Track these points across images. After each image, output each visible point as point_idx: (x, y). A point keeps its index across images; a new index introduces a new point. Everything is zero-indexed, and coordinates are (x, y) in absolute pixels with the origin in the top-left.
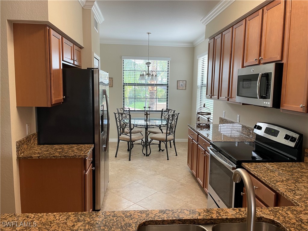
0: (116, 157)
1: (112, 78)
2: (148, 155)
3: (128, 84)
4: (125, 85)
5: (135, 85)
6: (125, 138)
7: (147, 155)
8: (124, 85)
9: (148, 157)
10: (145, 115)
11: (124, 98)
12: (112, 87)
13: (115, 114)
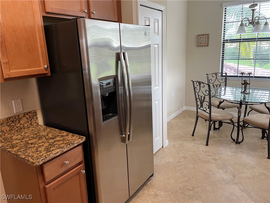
0: (193, 135)
1: (208, 34)
2: (239, 143)
3: (230, 40)
4: (226, 41)
5: (240, 42)
6: (204, 115)
7: (237, 142)
8: (224, 43)
9: (238, 145)
10: (243, 84)
11: (222, 60)
12: (207, 46)
13: (193, 82)
